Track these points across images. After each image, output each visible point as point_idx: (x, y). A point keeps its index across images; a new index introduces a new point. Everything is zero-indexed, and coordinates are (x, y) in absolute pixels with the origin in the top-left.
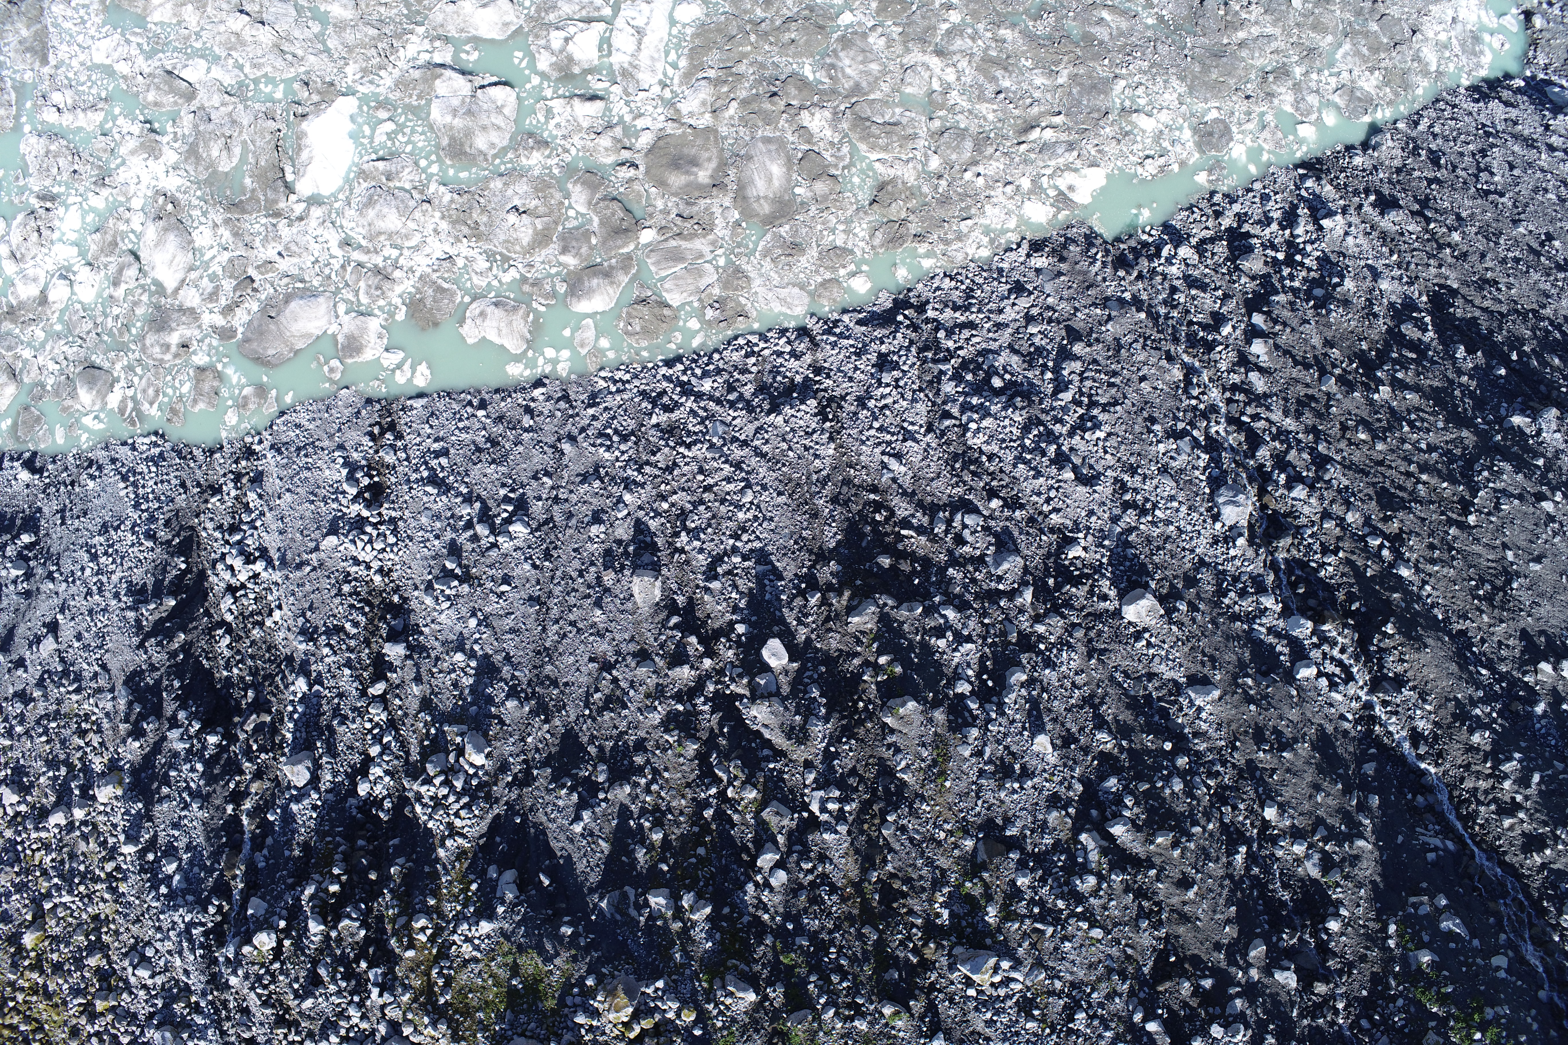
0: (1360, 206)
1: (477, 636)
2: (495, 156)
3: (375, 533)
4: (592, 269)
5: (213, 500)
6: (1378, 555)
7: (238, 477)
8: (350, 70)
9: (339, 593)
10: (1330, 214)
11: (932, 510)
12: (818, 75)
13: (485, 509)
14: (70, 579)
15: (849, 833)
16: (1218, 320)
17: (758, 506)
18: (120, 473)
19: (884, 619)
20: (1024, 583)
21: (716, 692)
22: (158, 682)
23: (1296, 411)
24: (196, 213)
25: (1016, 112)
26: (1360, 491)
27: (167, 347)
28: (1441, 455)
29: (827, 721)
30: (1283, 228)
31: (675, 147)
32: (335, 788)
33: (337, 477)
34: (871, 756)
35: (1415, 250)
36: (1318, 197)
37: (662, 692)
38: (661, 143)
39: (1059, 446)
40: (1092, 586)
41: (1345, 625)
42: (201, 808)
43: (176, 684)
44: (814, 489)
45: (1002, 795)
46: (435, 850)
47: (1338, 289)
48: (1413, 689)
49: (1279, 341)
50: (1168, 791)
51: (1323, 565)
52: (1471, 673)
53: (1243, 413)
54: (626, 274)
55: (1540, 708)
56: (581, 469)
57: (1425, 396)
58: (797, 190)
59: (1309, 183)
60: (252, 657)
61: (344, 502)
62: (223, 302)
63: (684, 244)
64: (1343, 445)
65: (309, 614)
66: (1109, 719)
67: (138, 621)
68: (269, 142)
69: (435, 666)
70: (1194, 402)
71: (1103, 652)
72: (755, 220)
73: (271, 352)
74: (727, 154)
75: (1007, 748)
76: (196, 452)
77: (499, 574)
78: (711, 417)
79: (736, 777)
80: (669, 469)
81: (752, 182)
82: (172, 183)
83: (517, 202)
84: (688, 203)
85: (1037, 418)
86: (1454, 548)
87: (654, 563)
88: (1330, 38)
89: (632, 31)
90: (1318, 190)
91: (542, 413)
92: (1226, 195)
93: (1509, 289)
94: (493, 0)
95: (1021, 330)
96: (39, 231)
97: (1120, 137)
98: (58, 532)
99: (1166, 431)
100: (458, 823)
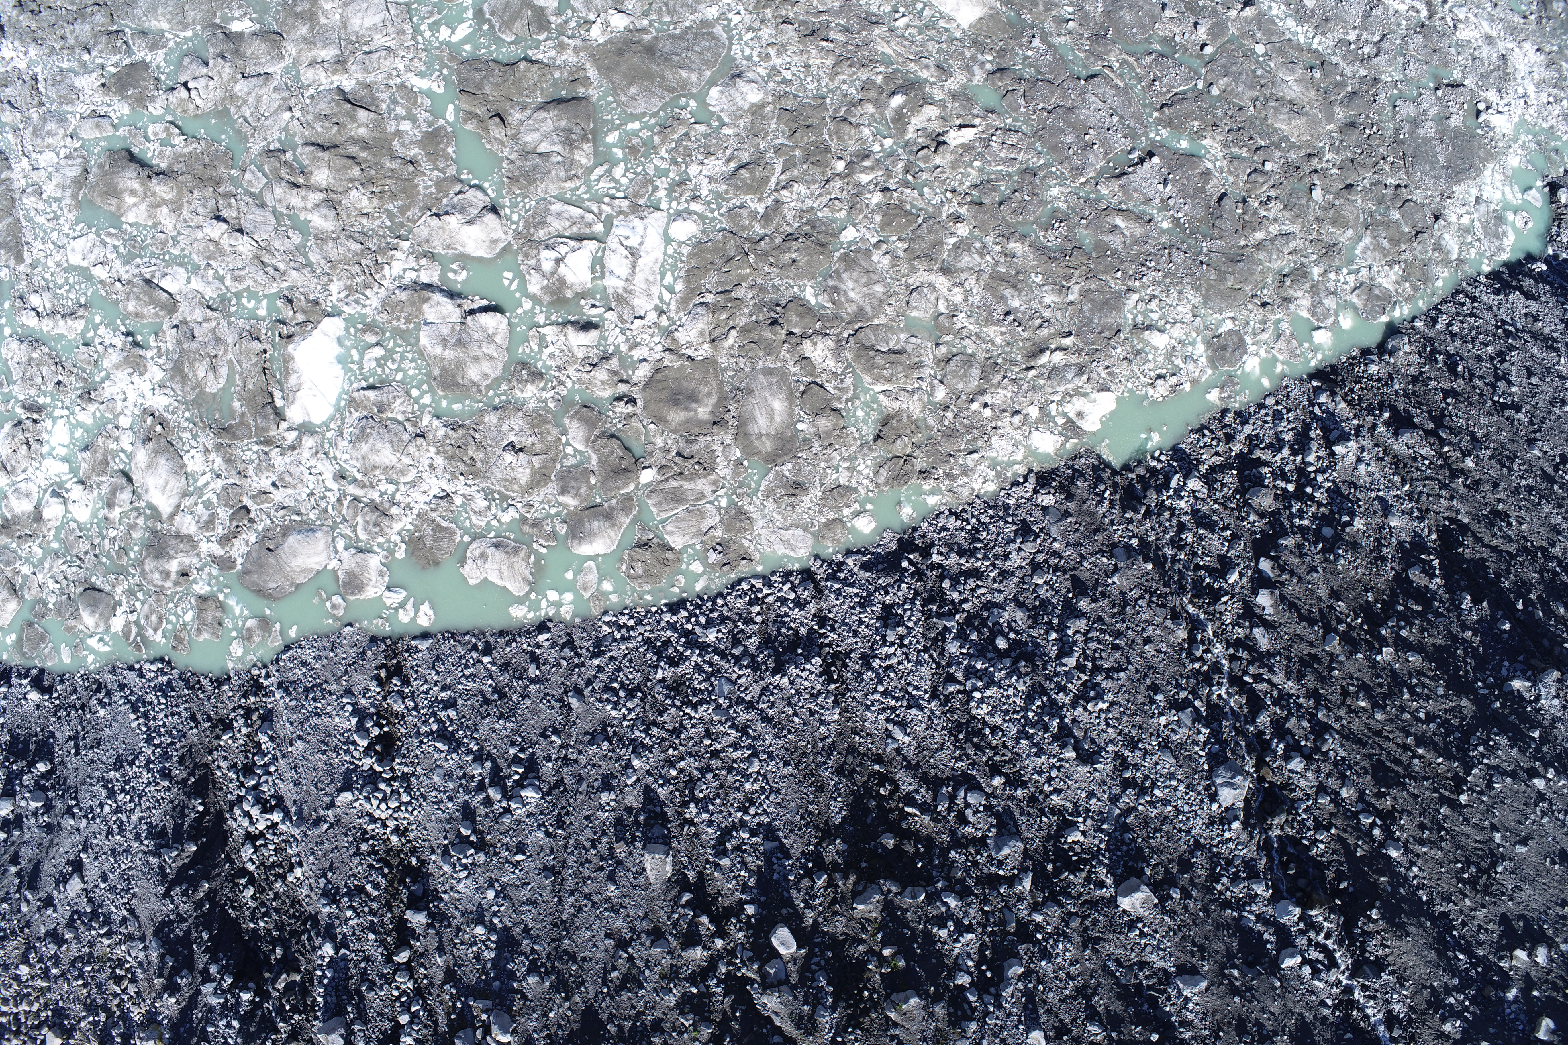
0: (1374, 426)
1: (495, 908)
2: (489, 388)
3: (388, 790)
4: (592, 509)
5: (225, 738)
6: (1369, 834)
7: (248, 713)
8: (335, 287)
9: (358, 853)
10: (1344, 438)
11: (934, 784)
12: (820, 298)
13: (496, 769)
14: (90, 815)
16: (1225, 565)
17: (765, 777)
18: (129, 702)
19: (888, 907)
20: (1024, 870)
21: (728, 973)
22: (187, 933)
23: (1299, 671)
24: (186, 435)
25: (1025, 334)
26: (1357, 764)
27: (166, 575)
28: (1439, 726)
29: (834, 1011)
30: (1294, 453)
31: (674, 380)
33: (347, 725)
35: (1427, 478)
36: (1331, 414)
37: (677, 973)
38: (659, 376)
39: (1062, 718)
40: (1090, 872)
41: (1332, 910)
43: (205, 935)
44: (820, 759)
47: (1348, 529)
48: (1392, 973)
49: (1285, 591)
51: (1314, 842)
52: (1448, 959)
53: (1245, 673)
54: (627, 515)
55: (1511, 994)
56: (589, 727)
57: (1428, 658)
58: (800, 426)
59: (1323, 399)
60: (277, 911)
61: (356, 754)
62: (220, 531)
63: (686, 485)
64: (1342, 712)
65: (330, 874)
66: (1100, 1010)
67: (162, 868)
68: (255, 365)
70: (1197, 666)
71: (1097, 940)
72: (757, 458)
73: (272, 585)
74: (727, 388)
75: (1003, 1040)
76: (205, 682)
77: (514, 842)
78: (716, 673)
80: (676, 731)
81: (754, 417)
82: (160, 402)
83: (512, 438)
84: (688, 441)
85: (1041, 685)
86: (1443, 828)
87: (664, 836)
88: (1350, 233)
89: (626, 253)
90: (1331, 406)
91: (547, 660)
92: (1238, 414)
93: (1521, 524)
94: (479, 216)
95: (1027, 579)
96: (27, 443)
97: (1131, 356)
98: (73, 762)
99: (1168, 701)
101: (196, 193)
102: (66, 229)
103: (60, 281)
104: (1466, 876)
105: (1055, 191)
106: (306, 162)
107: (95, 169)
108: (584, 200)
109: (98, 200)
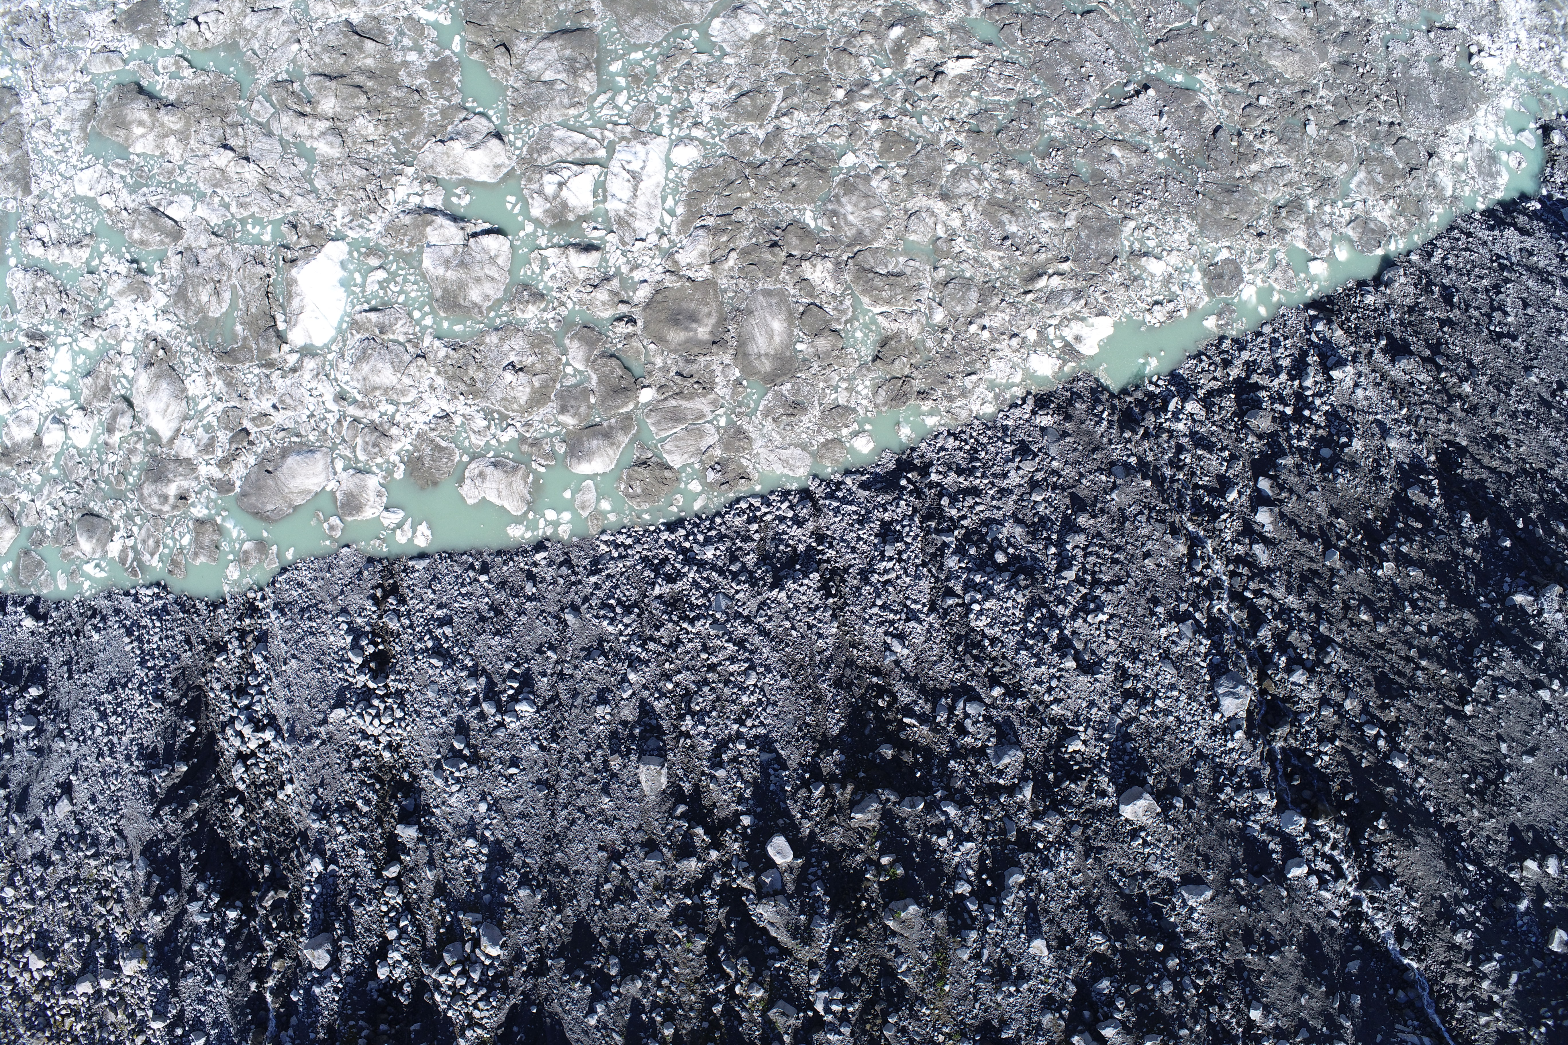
0: (1371, 353)
1: (487, 821)
2: (490, 309)
3: (382, 707)
4: (591, 428)
5: (219, 659)
6: (1374, 745)
7: (243, 635)
8: (339, 212)
9: (350, 769)
10: (1341, 363)
11: (933, 695)
12: (819, 222)
13: (490, 684)
14: (81, 738)
15: (852, 1034)
16: (1224, 484)
17: (762, 689)
18: (124, 626)
19: (887, 816)
20: (1024, 779)
21: (723, 885)
22: (175, 852)
23: (1300, 586)
24: (188, 360)
25: (1023, 259)
26: (1359, 676)
27: (165, 498)
28: (1442, 639)
29: (831, 921)
30: (1292, 378)
31: (674, 301)
32: (355, 971)
33: (341, 643)
34: (873, 956)
35: (1425, 402)
36: (1328, 342)
37: (671, 884)
38: (659, 297)
39: (1062, 630)
40: (1091, 781)
41: (1338, 821)
42: (225, 985)
43: (193, 855)
44: (818, 671)
45: (999, 998)
46: (455, 1039)
47: (1346, 450)
48: (1400, 885)
49: (1284, 509)
50: (1158, 994)
51: (1319, 754)
52: (1458, 870)
53: (1246, 588)
54: (626, 434)
55: (1523, 906)
56: (585, 643)
57: (1429, 573)
58: (799, 347)
59: (1320, 327)
60: (267, 829)
61: (350, 671)
62: (219, 454)
63: (685, 404)
64: (1344, 626)
65: (320, 790)
66: (1104, 919)
67: (151, 787)
68: (259, 289)
69: (448, 850)
70: (1197, 579)
71: (1100, 850)
72: (756, 378)
73: (270, 507)
74: (727, 309)
75: (1004, 950)
76: (200, 606)
77: (507, 755)
78: (714, 588)
79: (743, 975)
80: (673, 646)
81: (753, 338)
82: (163, 327)
83: (513, 358)
84: (688, 361)
85: (1040, 598)
86: (1449, 739)
87: (660, 749)
88: (1344, 167)
89: (628, 176)
90: (1328, 334)
91: (544, 579)
92: (1235, 341)
93: (1519, 446)
94: (483, 142)
95: (1025, 497)
96: (29, 371)
97: (1128, 282)
98: (65, 686)
99: (1168, 613)
100: (477, 1014)
101: (204, 123)
102: (74, 160)
103: (67, 211)
104: (1473, 786)
105: (1052, 121)
106: (313, 92)
107: (104, 103)
109: (106, 132)
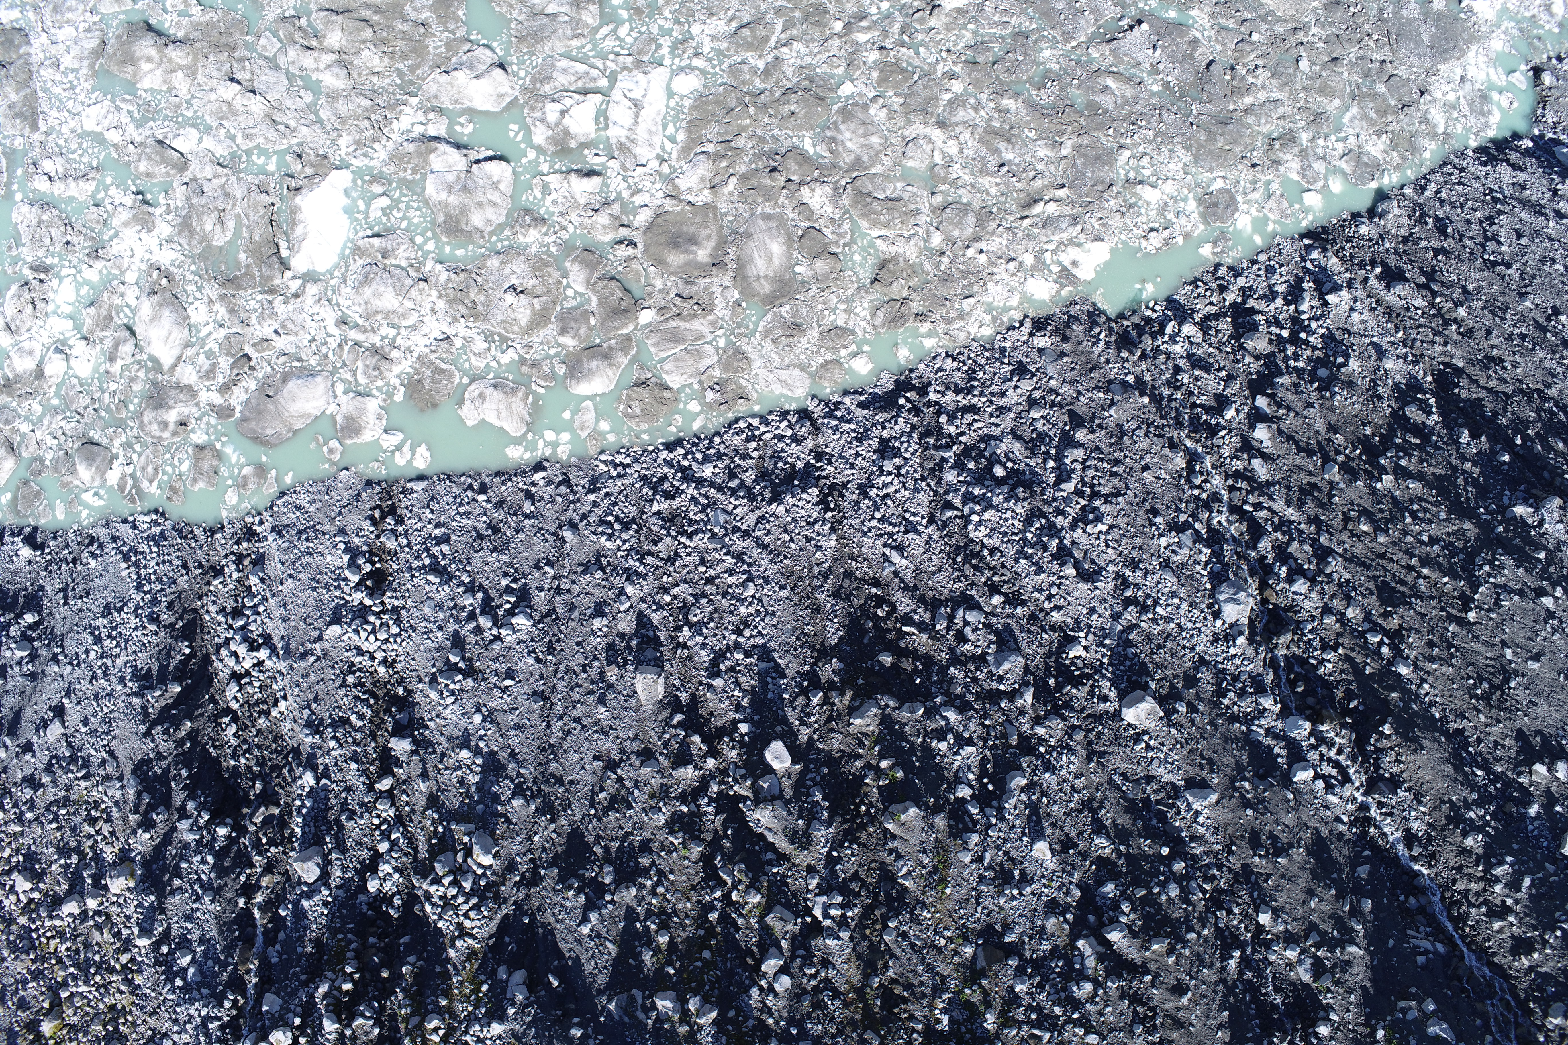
0: (1366, 280)
1: (482, 732)
2: (492, 233)
3: (378, 623)
4: (591, 350)
5: (215, 582)
6: (1377, 652)
7: (239, 559)
8: (344, 141)
9: (344, 685)
10: (1336, 288)
11: (933, 605)
12: (818, 148)
13: (488, 599)
14: (75, 662)
15: (852, 939)
16: (1221, 402)
17: (760, 600)
18: (121, 552)
19: (886, 721)
20: (1025, 684)
21: (720, 792)
22: (166, 771)
23: (1299, 499)
24: (191, 288)
25: (1019, 186)
26: (1361, 585)
27: (165, 425)
28: (1443, 548)
29: (829, 825)
30: (1288, 303)
31: (674, 224)
32: (345, 885)
33: (338, 563)
34: (873, 861)
35: (1420, 326)
36: (1323, 269)
37: (667, 792)
38: (660, 220)
39: (1061, 540)
40: (1093, 686)
41: (1343, 726)
42: (213, 901)
43: (184, 773)
44: (816, 582)
45: (1002, 901)
46: (445, 950)
47: (1343, 370)
48: (1408, 790)
49: (1282, 426)
50: (1164, 897)
51: (1322, 662)
52: (1466, 774)
53: (1245, 502)
54: (626, 355)
55: (1533, 810)
56: (583, 559)
57: (1428, 485)
58: (798, 269)
59: (1315, 255)
60: (259, 747)
61: (347, 589)
62: (220, 380)
63: (684, 325)
64: (1344, 536)
65: (314, 705)
66: (1108, 823)
67: (144, 708)
68: (263, 217)
69: (441, 762)
70: (1196, 492)
71: (1102, 754)
72: (755, 299)
73: (269, 431)
74: (727, 232)
75: (1006, 853)
76: (197, 531)
77: (503, 668)
78: (712, 504)
79: (740, 881)
81: (752, 260)
82: (166, 257)
83: (514, 281)
84: (687, 283)
85: (1039, 510)
86: (1453, 646)
87: (656, 659)
88: (1337, 102)
89: (630, 104)
90: (1323, 262)
91: (542, 498)
92: (1231, 268)
93: (1515, 367)
94: (487, 71)
95: (1024, 414)
96: (33, 303)
97: (1124, 209)
98: (61, 612)
99: (1168, 524)
100: (467, 924)
101: (211, 58)
102: (82, 97)
103: (74, 146)
104: (1479, 691)
105: (1047, 53)
106: (320, 27)
107: (112, 41)
108: (589, 57)
109: (114, 69)
